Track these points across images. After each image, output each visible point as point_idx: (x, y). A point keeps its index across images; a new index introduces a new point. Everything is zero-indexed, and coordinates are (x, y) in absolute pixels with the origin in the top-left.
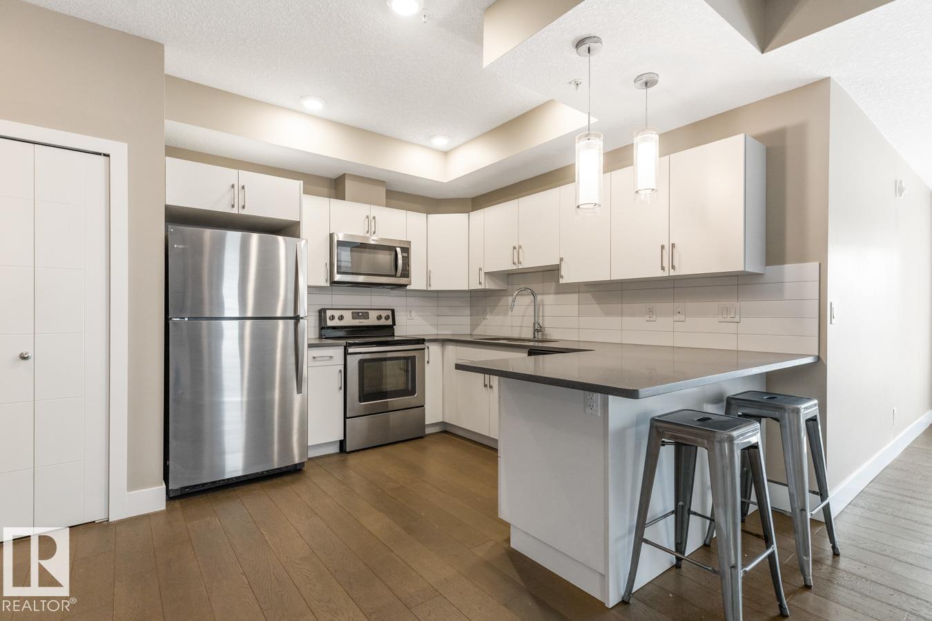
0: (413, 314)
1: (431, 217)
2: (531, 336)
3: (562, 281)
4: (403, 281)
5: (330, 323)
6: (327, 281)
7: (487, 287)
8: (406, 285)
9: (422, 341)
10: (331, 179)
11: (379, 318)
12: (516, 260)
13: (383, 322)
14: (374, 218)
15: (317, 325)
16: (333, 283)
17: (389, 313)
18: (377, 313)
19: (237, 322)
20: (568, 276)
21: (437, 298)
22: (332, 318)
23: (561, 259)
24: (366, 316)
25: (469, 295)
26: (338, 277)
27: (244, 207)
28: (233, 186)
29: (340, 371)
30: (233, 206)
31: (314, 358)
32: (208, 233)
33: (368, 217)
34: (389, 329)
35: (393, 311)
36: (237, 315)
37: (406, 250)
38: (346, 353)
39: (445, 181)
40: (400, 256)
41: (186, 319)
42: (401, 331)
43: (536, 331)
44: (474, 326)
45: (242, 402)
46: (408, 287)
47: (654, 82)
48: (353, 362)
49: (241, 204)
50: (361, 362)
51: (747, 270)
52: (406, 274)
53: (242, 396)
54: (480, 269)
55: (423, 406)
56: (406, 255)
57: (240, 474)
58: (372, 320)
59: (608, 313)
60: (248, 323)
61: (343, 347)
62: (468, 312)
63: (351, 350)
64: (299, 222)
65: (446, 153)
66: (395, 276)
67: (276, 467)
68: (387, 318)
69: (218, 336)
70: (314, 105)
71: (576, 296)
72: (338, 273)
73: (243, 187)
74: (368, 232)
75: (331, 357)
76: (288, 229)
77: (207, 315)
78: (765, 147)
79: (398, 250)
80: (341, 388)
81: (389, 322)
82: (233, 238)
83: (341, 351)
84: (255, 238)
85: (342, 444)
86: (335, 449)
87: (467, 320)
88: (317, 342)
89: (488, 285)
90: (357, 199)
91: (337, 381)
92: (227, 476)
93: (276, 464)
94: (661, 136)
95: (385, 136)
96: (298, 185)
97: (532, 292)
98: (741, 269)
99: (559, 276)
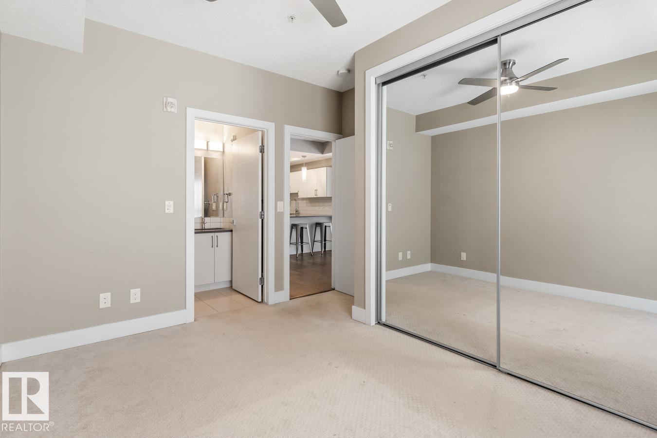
20: (301, 196)
71: (305, 201)
97: (295, 200)
98: (326, 196)
99: (298, 196)
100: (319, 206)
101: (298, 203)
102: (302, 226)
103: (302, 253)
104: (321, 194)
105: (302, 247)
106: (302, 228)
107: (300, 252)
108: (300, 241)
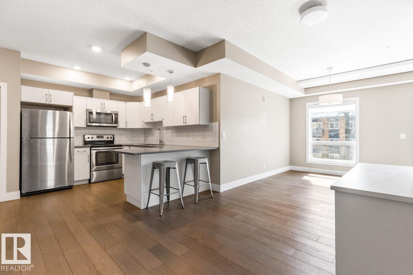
0: (122, 136)
1: (127, 103)
2: (159, 144)
3: (163, 126)
4: (115, 125)
5: (88, 140)
6: (85, 125)
7: (146, 127)
8: (117, 127)
9: (121, 146)
10: (89, 89)
11: (108, 138)
12: (152, 119)
13: (109, 139)
14: (104, 103)
15: (83, 140)
16: (87, 126)
17: (112, 136)
18: (107, 136)
19: (52, 139)
20: (165, 124)
21: (133, 131)
22: (89, 138)
23: (163, 119)
24: (103, 137)
25: (143, 130)
26: (89, 124)
27: (51, 101)
28: (47, 95)
29: (89, 156)
30: (47, 101)
31: (78, 151)
32: (41, 111)
33: (102, 103)
34: (112, 142)
35: (113, 135)
36: (52, 137)
37: (116, 115)
38: (91, 150)
39: (131, 91)
40: (114, 117)
41: (29, 138)
42: (116, 143)
43: (161, 142)
44: (145, 140)
45: (54, 165)
46: (118, 127)
47: (173, 73)
48: (94, 152)
49: (50, 100)
50: (96, 153)
51: (200, 124)
52: (116, 122)
53: (53, 163)
54: (143, 121)
55: (122, 168)
56: (116, 116)
57: (53, 188)
58: (105, 138)
59: (178, 136)
60: (56, 139)
61: (90, 148)
62: (143, 135)
63: (92, 149)
64: (72, 106)
65: (131, 82)
66: (112, 123)
67: (67, 186)
68: (111, 138)
69: (44, 144)
70: (77, 68)
71: (171, 130)
72: (89, 122)
73: (51, 95)
74: (102, 108)
75: (85, 151)
76: (67, 109)
77: (40, 137)
78: (209, 90)
79: (113, 114)
80: (89, 161)
81: (112, 139)
82: (50, 112)
83: (89, 149)
84: (58, 112)
85: (90, 180)
86: (87, 182)
87: (143, 138)
88: (83, 146)
89: (146, 126)
90: (98, 97)
91: (87, 159)
92: (48, 188)
93: (67, 184)
94: (174, 87)
95: (107, 76)
96: (72, 94)
97: (159, 129)
98: (198, 124)
99: (162, 124)
100: (187, 136)
101: (163, 133)
102: (168, 166)
103: (168, 202)
104: (192, 121)
105: (168, 192)
106: (168, 169)
107: (165, 199)
108: (165, 186)
